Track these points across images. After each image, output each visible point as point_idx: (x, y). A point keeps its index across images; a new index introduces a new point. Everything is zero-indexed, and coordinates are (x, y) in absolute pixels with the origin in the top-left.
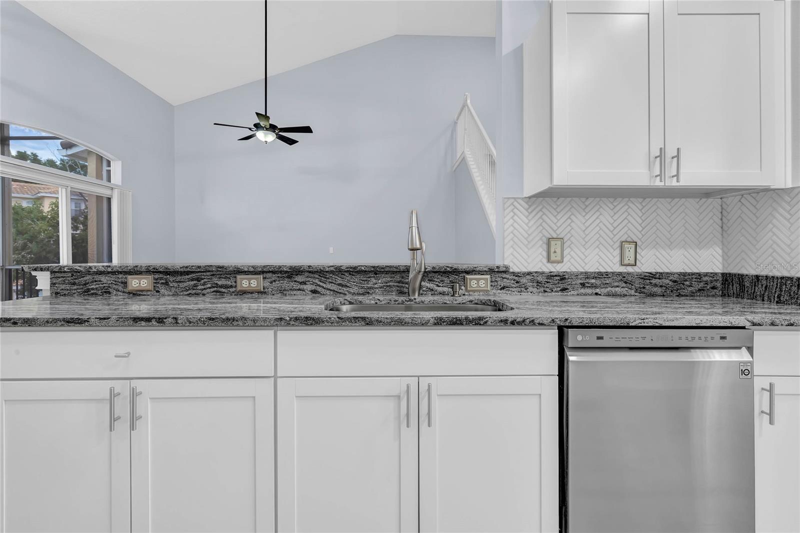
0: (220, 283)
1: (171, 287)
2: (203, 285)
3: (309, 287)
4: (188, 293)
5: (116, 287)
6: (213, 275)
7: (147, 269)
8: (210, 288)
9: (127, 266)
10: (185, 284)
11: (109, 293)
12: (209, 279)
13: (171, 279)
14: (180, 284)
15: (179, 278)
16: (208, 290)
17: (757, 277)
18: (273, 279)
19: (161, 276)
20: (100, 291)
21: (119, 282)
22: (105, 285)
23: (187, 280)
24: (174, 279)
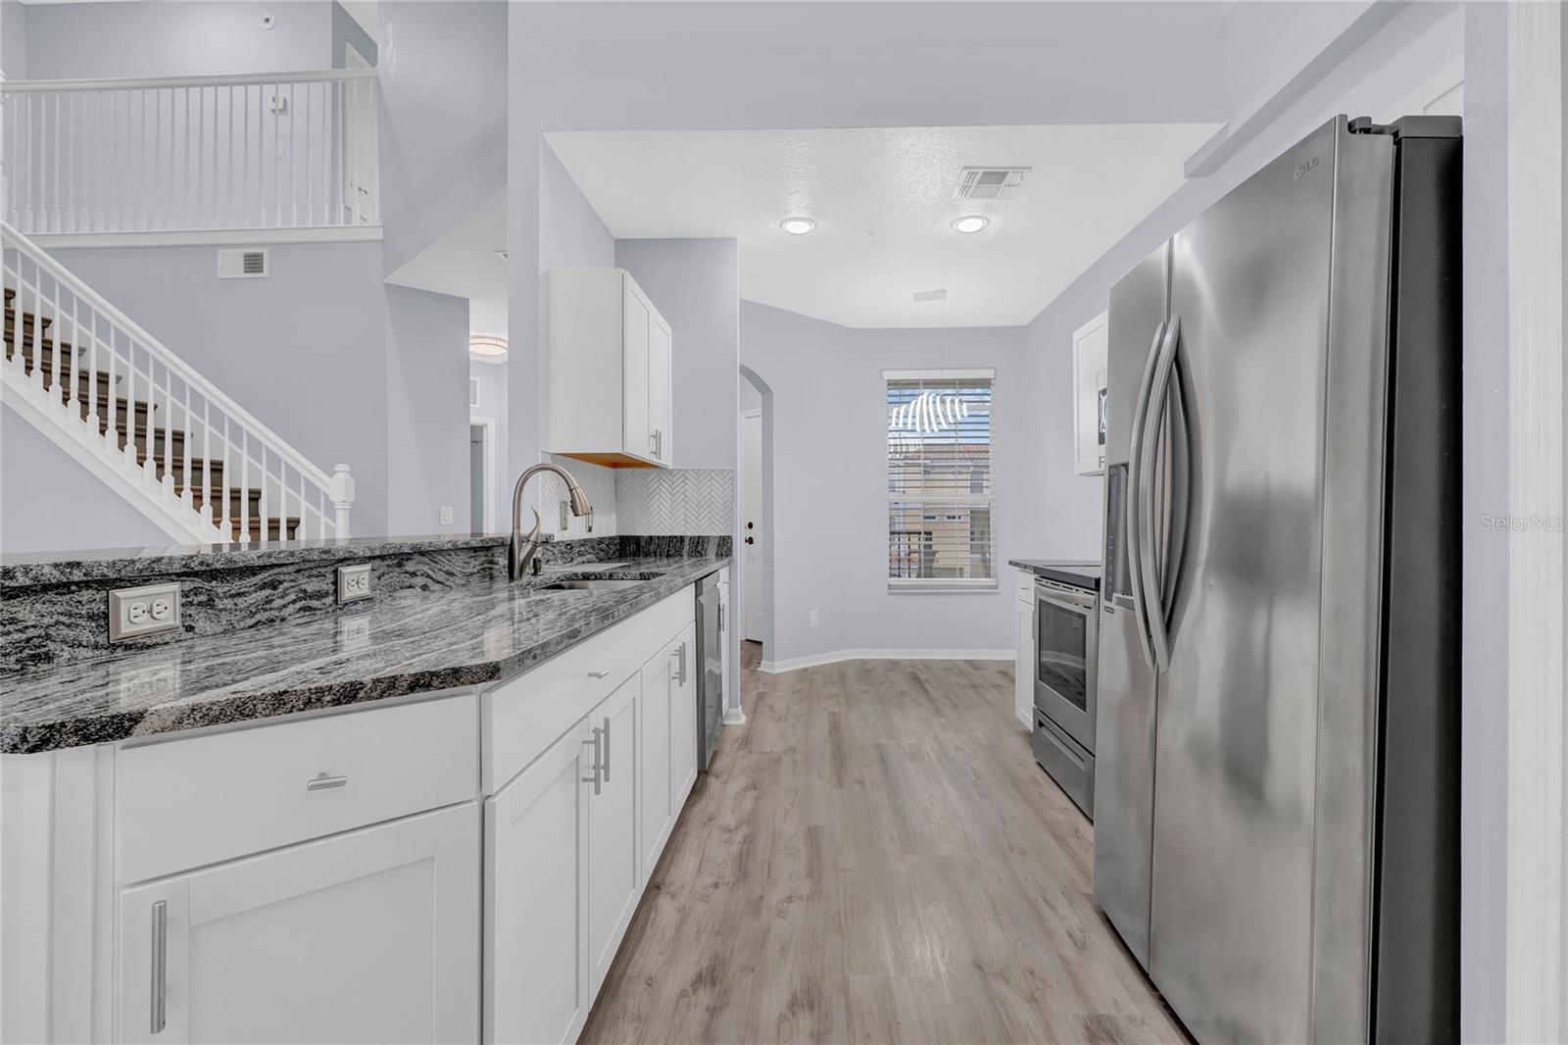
0: (310, 588)
1: (220, 610)
2: (282, 597)
3: (419, 581)
4: (254, 621)
5: (70, 634)
6: (298, 571)
7: (184, 566)
8: (294, 602)
9: (133, 562)
10: (250, 599)
11: (48, 658)
12: (292, 581)
13: (220, 588)
14: (239, 600)
15: (236, 586)
16: (291, 608)
17: (651, 537)
18: (382, 571)
19: (198, 583)
20: (13, 659)
21: (81, 616)
22: (30, 633)
23: (253, 588)
24: (227, 589)
